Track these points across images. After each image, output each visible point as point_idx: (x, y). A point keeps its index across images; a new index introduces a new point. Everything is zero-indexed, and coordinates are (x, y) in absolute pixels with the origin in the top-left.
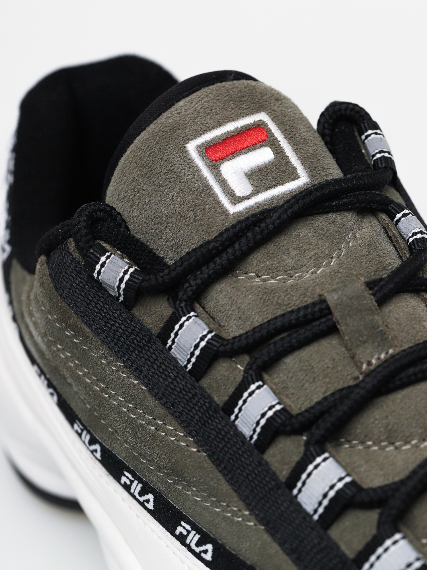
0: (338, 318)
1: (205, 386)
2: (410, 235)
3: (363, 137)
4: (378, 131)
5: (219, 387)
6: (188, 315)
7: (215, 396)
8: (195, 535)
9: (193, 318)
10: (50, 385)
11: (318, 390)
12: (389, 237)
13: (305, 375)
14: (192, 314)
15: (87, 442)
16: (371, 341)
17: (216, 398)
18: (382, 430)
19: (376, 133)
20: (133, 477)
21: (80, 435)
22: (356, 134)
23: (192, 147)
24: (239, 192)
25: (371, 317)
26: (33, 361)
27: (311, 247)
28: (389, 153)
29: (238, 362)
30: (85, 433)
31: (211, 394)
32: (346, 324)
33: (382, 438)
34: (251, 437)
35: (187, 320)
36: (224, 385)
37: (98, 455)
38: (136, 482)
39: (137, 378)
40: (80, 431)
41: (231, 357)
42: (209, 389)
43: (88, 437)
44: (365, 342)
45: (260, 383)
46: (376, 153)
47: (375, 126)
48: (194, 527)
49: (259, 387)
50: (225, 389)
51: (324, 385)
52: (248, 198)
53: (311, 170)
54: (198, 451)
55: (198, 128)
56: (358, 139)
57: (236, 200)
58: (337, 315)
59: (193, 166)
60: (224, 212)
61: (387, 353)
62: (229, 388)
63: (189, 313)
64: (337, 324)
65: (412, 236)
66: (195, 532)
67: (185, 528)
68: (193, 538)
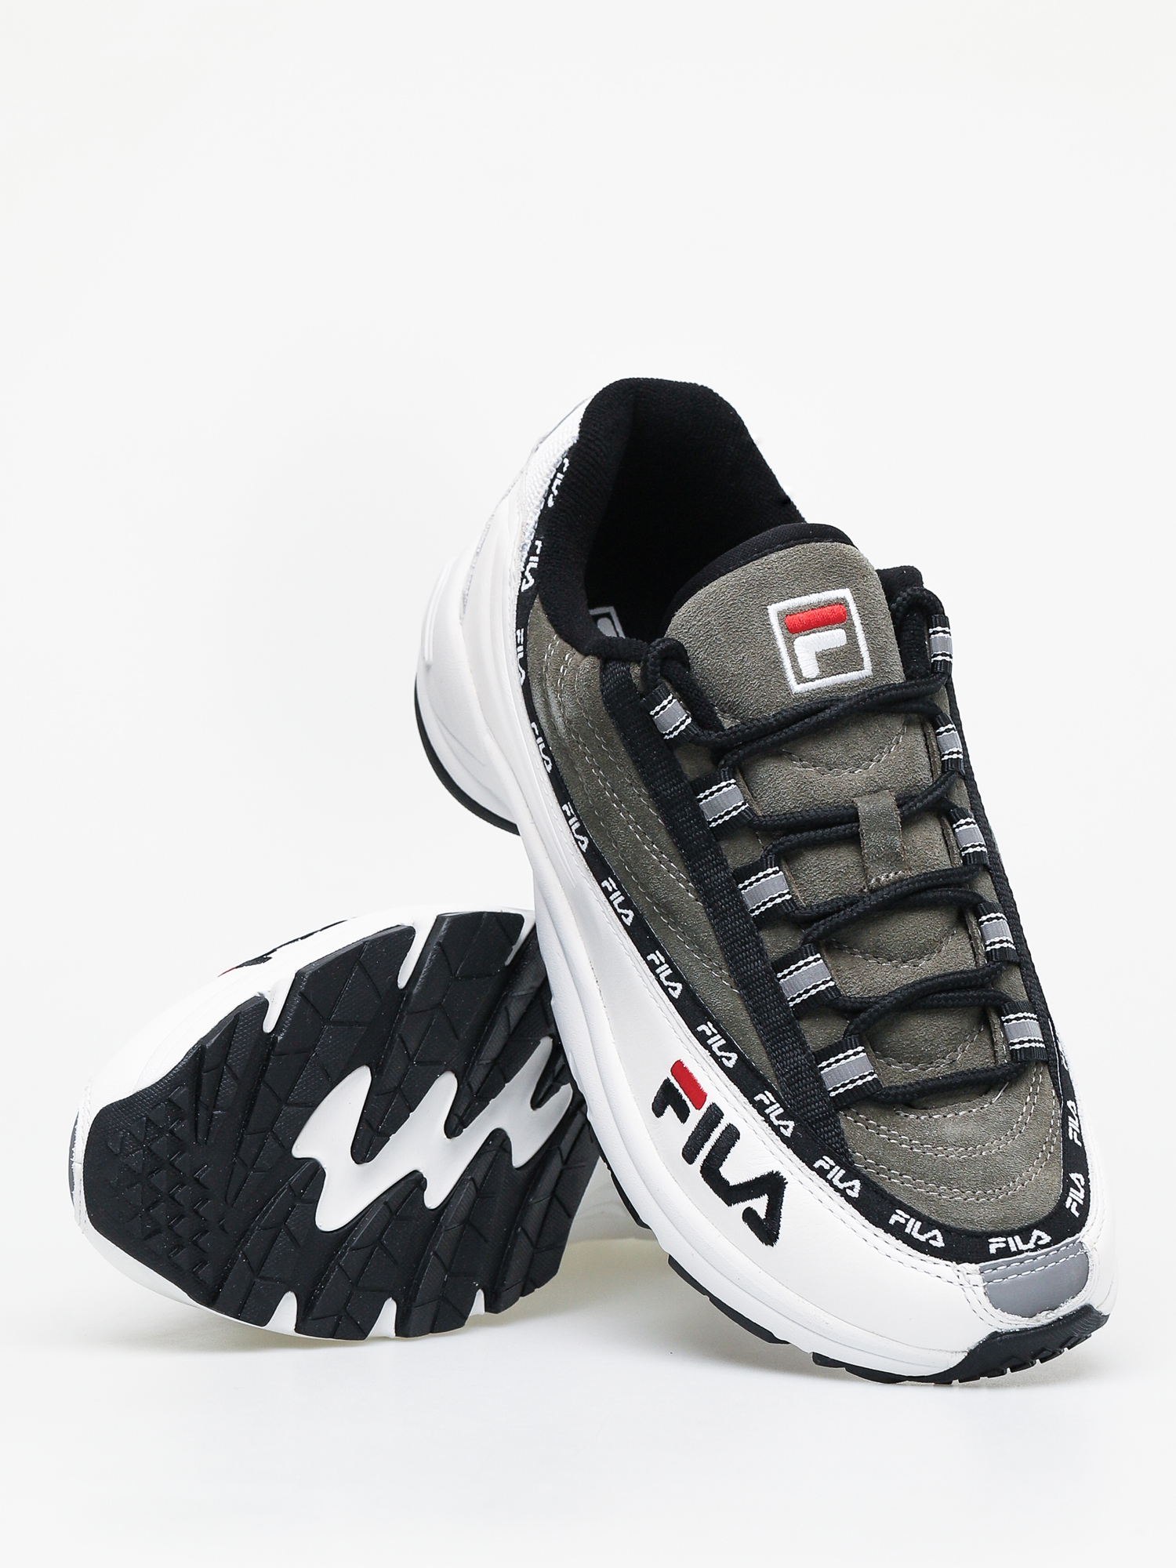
0: (865, 830)
1: (723, 847)
2: (947, 752)
3: (931, 631)
4: (947, 629)
5: (736, 852)
6: (728, 782)
7: (730, 860)
8: (667, 969)
9: (733, 785)
10: (546, 751)
11: (826, 890)
12: (927, 747)
14: (733, 781)
15: (574, 828)
16: (885, 859)
17: (730, 863)
19: (944, 632)
20: (617, 886)
21: (568, 819)
22: (925, 627)
23: (773, 610)
24: (806, 674)
25: (892, 838)
26: (533, 716)
27: (857, 746)
28: (951, 657)
29: (760, 837)
30: (574, 819)
31: (727, 856)
32: (869, 838)
34: (753, 911)
35: (727, 786)
36: (741, 853)
37: (584, 847)
38: (619, 893)
39: (657, 810)
40: (569, 814)
42: (726, 852)
43: (577, 825)
44: (879, 858)
45: (777, 868)
46: (938, 655)
47: (945, 623)
48: (668, 961)
49: (775, 872)
50: (741, 858)
51: (832, 888)
52: (812, 680)
53: (876, 664)
54: (696, 900)
55: (784, 593)
56: (925, 631)
57: (801, 679)
58: (863, 828)
59: (770, 633)
60: (788, 690)
61: (896, 874)
62: (744, 858)
63: (730, 780)
64: (860, 835)
65: (949, 754)
66: (668, 966)
67: (658, 958)
68: (665, 971)
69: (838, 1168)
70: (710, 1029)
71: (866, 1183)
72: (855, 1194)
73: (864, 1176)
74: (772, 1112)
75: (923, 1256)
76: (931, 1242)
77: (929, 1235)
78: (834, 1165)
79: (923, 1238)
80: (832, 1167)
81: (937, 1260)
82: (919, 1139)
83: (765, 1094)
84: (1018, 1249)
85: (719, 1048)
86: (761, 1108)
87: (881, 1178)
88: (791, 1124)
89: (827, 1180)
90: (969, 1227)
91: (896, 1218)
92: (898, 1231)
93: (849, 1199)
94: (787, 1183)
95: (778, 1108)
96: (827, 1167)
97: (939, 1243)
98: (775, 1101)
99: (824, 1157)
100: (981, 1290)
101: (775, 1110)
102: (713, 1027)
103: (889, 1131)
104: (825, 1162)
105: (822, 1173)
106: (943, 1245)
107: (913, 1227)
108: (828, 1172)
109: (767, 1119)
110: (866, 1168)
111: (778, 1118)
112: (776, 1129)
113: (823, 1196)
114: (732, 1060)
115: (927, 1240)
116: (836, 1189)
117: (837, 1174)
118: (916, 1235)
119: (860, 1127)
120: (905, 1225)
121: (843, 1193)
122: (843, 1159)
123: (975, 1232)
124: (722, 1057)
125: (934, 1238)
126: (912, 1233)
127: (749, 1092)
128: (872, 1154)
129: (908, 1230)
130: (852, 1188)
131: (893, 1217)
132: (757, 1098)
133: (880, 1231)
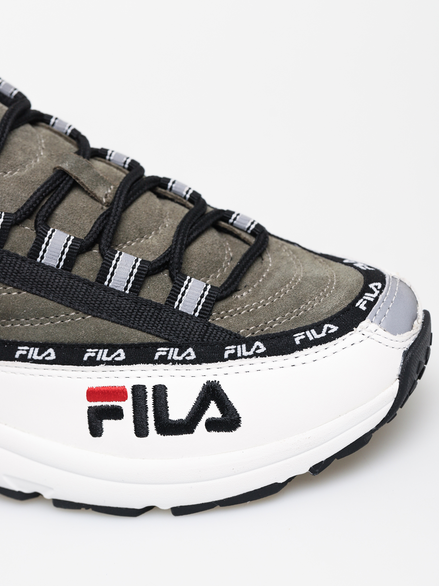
0: (76, 175)
1: (8, 249)
5: (19, 246)
7: (19, 253)
8: (34, 350)
11: (85, 222)
13: (73, 216)
16: (99, 184)
17: (20, 254)
18: (134, 230)
25: (92, 171)
29: (24, 226)
31: (16, 252)
32: (82, 178)
33: (137, 236)
34: (58, 265)
36: (22, 243)
41: (18, 225)
42: (12, 250)
44: (97, 185)
45: (53, 229)
48: (31, 345)
49: (53, 231)
50: (24, 245)
51: (87, 218)
54: (19, 293)
61: (111, 188)
62: (27, 244)
64: (76, 180)
66: (33, 348)
67: (23, 350)
68: (34, 353)
69: (239, 347)
70: (91, 352)
71: (263, 339)
72: (263, 349)
73: (257, 337)
74: (172, 356)
75: (334, 342)
76: (330, 332)
77: (325, 330)
78: (235, 347)
79: (323, 334)
80: (236, 349)
81: (343, 337)
82: (262, 298)
83: (159, 351)
84: (373, 298)
85: (107, 356)
86: (164, 360)
87: (267, 331)
88: (190, 350)
89: (240, 358)
90: (339, 309)
91: (298, 338)
92: (306, 344)
93: (263, 355)
94: (218, 382)
95: (174, 350)
96: (233, 351)
97: (334, 329)
98: (168, 349)
99: (226, 348)
100: (381, 331)
101: (174, 353)
102: (92, 349)
103: (243, 308)
104: (229, 350)
105: (233, 357)
106: (337, 328)
107: (312, 335)
108: (236, 353)
109: (174, 362)
110: (253, 334)
111: (179, 354)
112: (184, 362)
113: (247, 367)
114: (122, 354)
115: (327, 333)
116: (250, 357)
117: (242, 349)
118: (318, 336)
119: (228, 318)
120: (307, 338)
121: (256, 355)
122: (237, 340)
123: (345, 309)
124: (113, 359)
125: (329, 329)
126: (315, 337)
127: (149, 360)
128: (248, 324)
129: (311, 338)
130: (258, 348)
131: (295, 340)
132: (156, 357)
133: (297, 353)
